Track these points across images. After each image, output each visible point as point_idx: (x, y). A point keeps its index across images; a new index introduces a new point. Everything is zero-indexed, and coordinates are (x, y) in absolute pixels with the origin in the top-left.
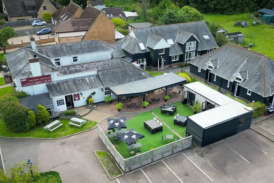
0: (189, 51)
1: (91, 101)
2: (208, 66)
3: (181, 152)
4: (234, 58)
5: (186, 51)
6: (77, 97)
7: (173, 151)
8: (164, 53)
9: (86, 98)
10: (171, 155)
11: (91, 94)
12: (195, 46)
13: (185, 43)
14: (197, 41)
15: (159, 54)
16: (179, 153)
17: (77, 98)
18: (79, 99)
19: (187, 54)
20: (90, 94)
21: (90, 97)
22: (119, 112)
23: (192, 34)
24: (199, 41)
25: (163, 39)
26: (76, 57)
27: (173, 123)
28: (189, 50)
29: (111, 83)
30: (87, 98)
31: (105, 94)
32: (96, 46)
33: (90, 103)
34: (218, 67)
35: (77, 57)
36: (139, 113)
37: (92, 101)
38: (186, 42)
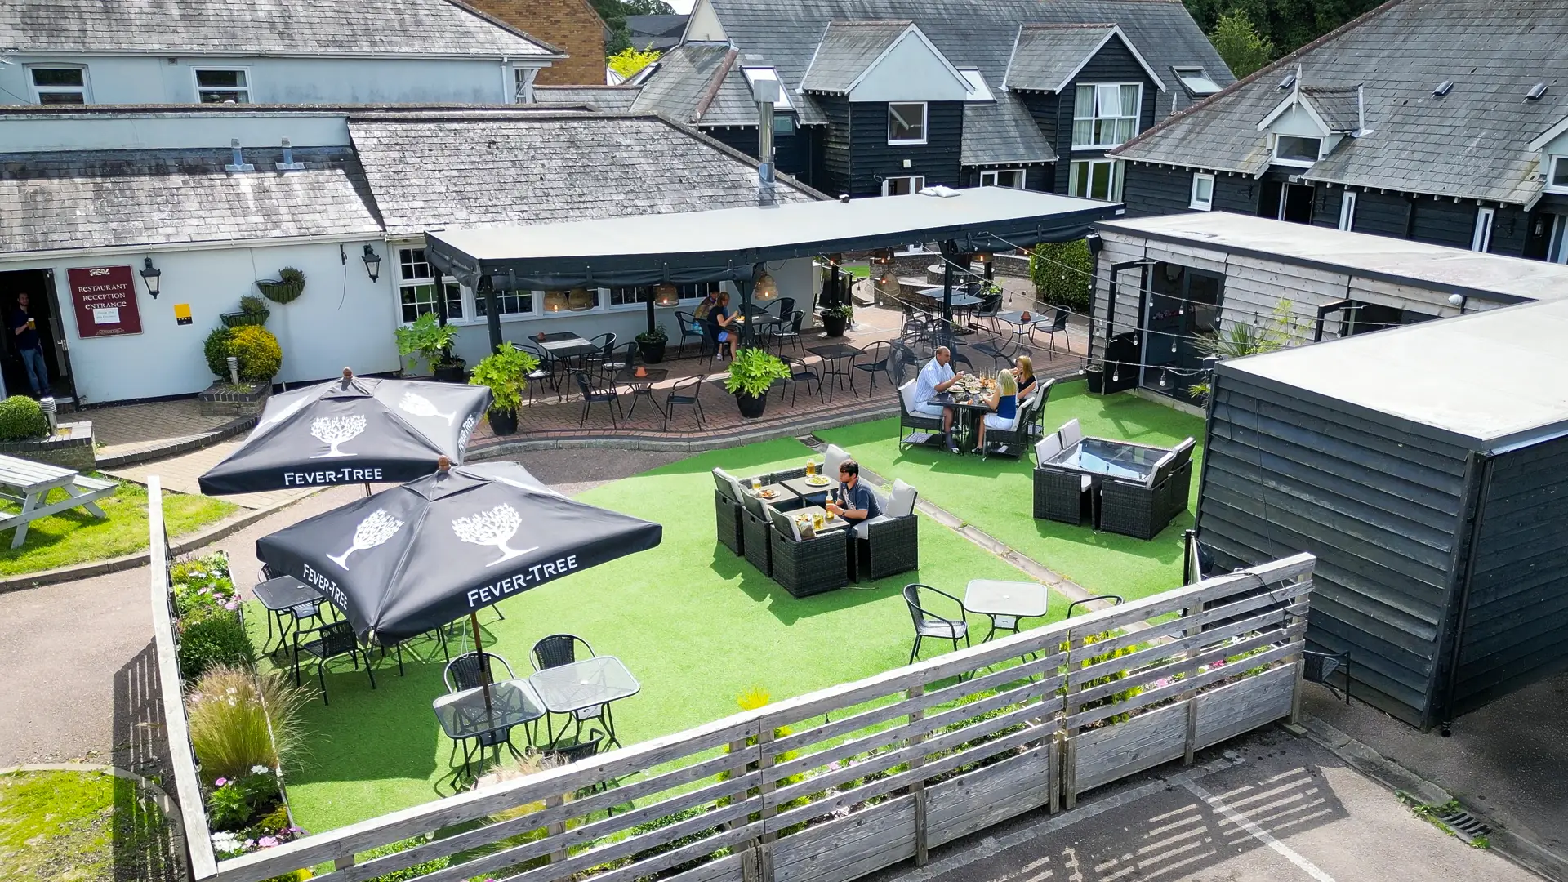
0: (1093, 147)
1: (243, 350)
2: (1273, 144)
3: (1176, 779)
4: (1497, 55)
5: (1074, 148)
6: (107, 302)
7: (1062, 763)
8: (923, 141)
9: (207, 323)
10: (1043, 811)
11: (260, 295)
12: (1138, 117)
13: (1071, 88)
14: (1151, 87)
15: (891, 142)
16: (1149, 788)
17: (107, 315)
18: (130, 323)
19: (1084, 168)
20: (248, 289)
21: (251, 313)
22: (496, 440)
23: (1117, 29)
24: (1163, 87)
25: (913, 27)
26: (234, 73)
27: (1029, 509)
28: (1097, 142)
29: (462, 214)
30: (214, 324)
31: (409, 314)
32: (402, 21)
33: (242, 365)
34: (1364, 132)
35: (239, 79)
36: (690, 450)
37: (262, 348)
38: (1079, 77)
